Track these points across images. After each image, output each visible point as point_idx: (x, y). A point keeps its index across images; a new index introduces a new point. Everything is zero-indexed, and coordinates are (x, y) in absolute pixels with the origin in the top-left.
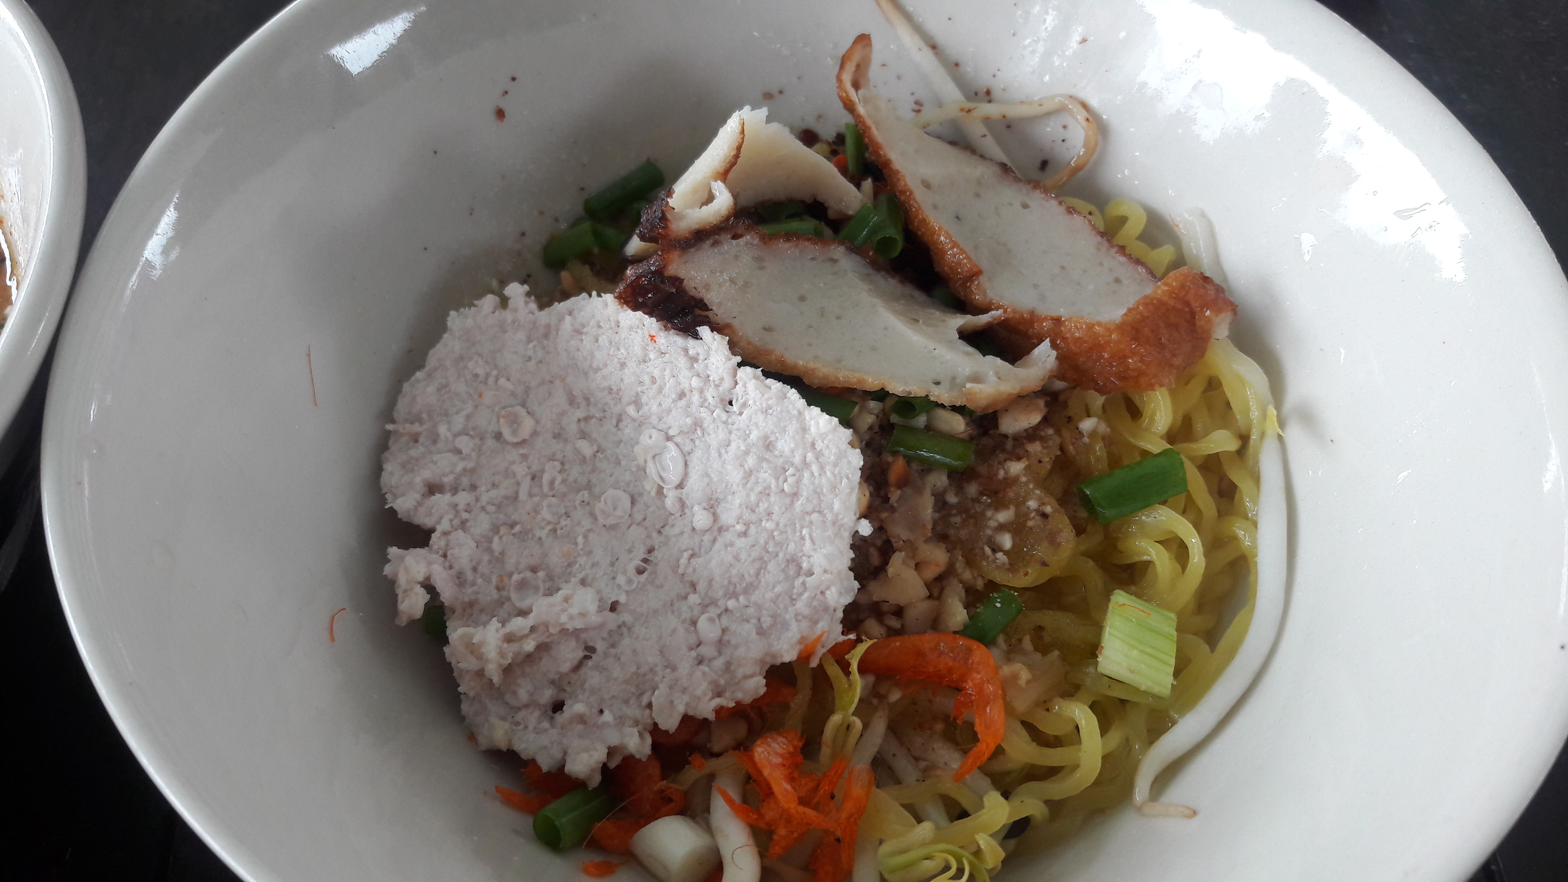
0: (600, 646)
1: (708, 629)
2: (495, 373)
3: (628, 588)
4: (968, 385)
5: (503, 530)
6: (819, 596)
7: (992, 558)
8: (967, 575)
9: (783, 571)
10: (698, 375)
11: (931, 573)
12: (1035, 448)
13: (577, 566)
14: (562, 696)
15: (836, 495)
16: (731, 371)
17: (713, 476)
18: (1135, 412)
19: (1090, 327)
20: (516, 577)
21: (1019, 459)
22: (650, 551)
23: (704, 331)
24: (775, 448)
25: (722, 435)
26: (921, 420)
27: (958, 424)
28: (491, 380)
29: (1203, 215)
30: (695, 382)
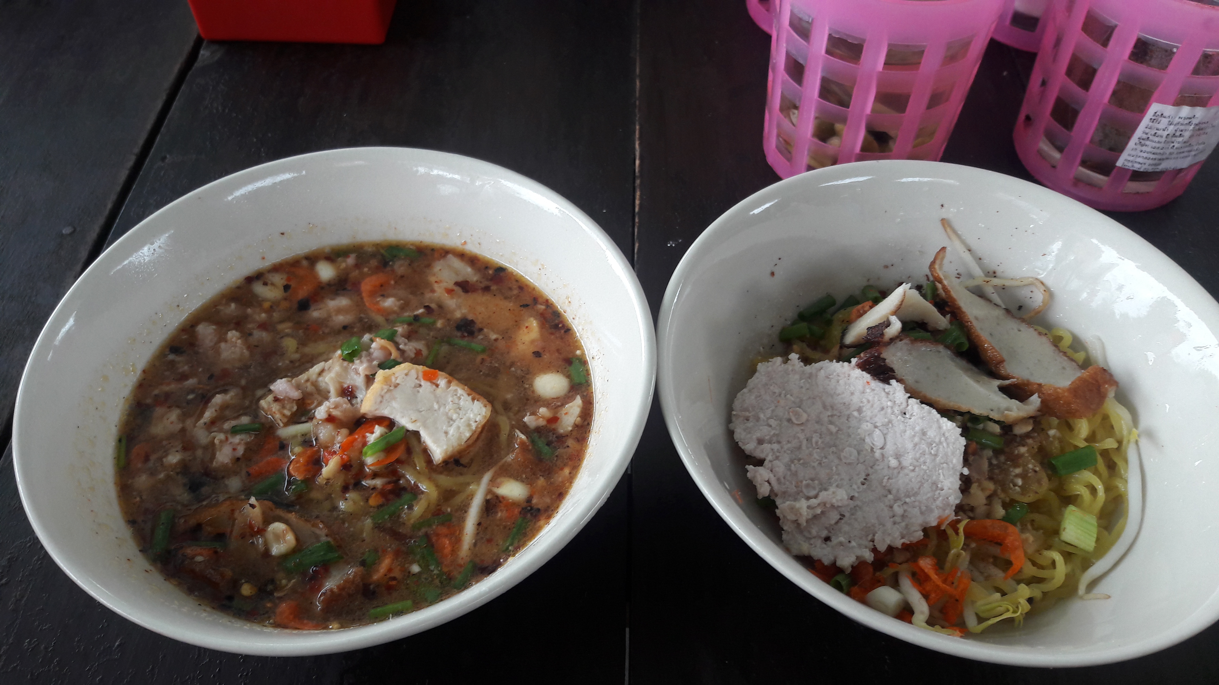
0: (847, 515)
1: (898, 509)
2: (784, 392)
3: (858, 490)
4: (1006, 412)
5: (796, 461)
6: (946, 499)
7: (1013, 489)
8: (1002, 496)
9: (931, 488)
10: (890, 401)
11: (988, 493)
12: (1030, 441)
13: (833, 479)
14: (830, 535)
15: (954, 457)
16: (906, 400)
17: (898, 444)
18: (1070, 428)
19: (1056, 389)
20: (804, 482)
21: (1024, 446)
22: (868, 475)
23: (893, 382)
24: (926, 434)
25: (902, 427)
26: (981, 426)
27: (997, 429)
28: (783, 395)
29: (1100, 339)
30: (889, 403)
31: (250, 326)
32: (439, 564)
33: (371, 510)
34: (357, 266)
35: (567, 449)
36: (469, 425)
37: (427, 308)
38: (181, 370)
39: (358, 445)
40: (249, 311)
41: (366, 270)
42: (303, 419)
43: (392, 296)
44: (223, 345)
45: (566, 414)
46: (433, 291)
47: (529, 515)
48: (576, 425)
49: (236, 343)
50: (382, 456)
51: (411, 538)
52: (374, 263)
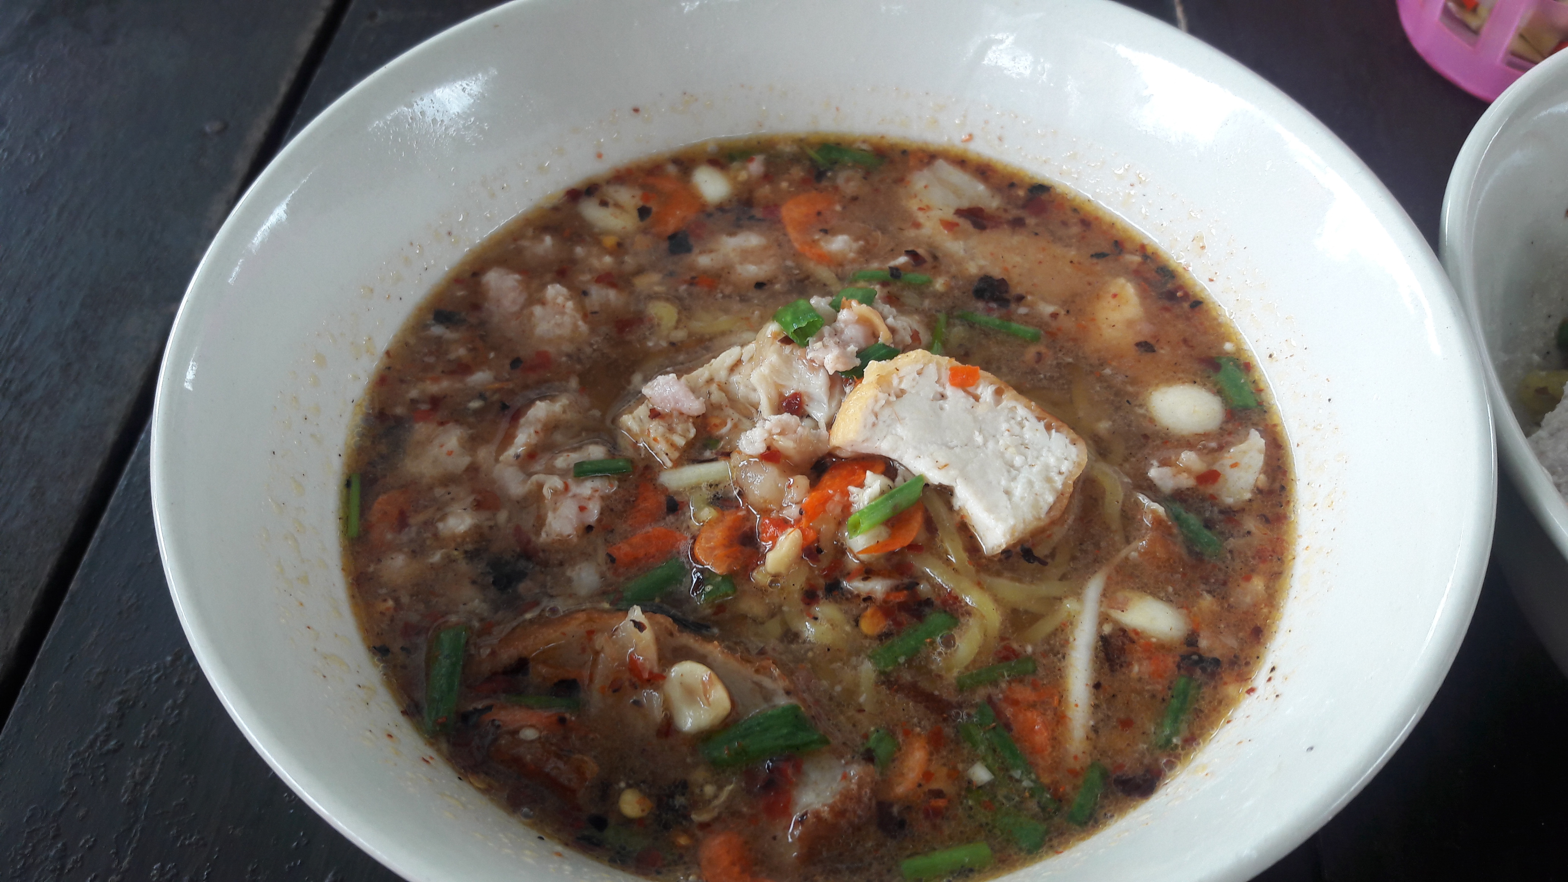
31: (586, 277)
32: (1030, 767)
33: (866, 643)
34: (768, 177)
35: (1248, 538)
36: (1049, 480)
37: (913, 254)
38: (452, 356)
39: (834, 508)
40: (579, 251)
41: (784, 185)
42: (708, 454)
43: (842, 232)
44: (538, 310)
45: (1234, 465)
46: (917, 225)
47: (1198, 672)
48: (1258, 489)
49: (564, 306)
50: (883, 533)
51: (960, 706)
52: (797, 172)
